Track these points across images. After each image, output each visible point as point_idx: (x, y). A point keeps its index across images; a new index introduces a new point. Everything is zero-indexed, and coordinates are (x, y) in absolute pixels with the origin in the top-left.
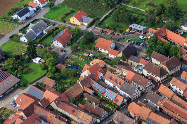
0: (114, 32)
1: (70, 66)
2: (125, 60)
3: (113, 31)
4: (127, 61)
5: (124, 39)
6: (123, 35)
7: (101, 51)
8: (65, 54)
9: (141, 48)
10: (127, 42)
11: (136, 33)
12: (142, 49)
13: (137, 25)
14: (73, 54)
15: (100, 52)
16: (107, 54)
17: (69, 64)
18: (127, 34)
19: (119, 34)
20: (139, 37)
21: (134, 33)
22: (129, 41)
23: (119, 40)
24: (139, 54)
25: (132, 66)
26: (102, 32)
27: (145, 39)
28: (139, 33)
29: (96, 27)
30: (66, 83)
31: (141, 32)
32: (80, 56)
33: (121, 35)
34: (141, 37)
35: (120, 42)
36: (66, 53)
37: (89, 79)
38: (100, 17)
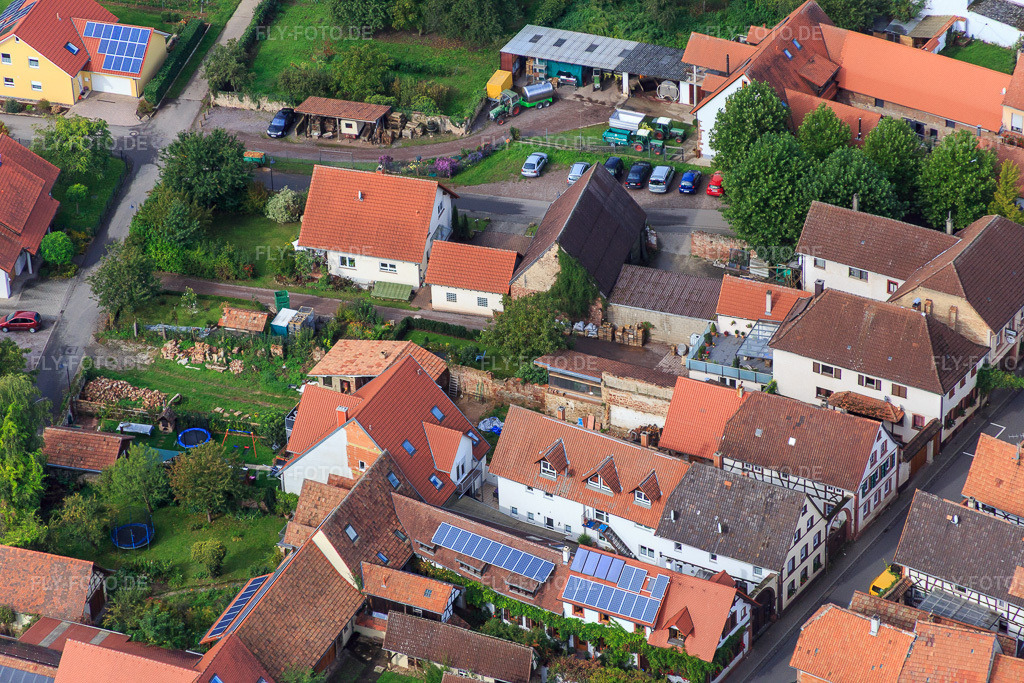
0: (396, 116)
1: (146, 428)
2: (585, 315)
3: (382, 111)
4: (605, 319)
5: (496, 157)
6: (471, 128)
7: (347, 273)
8: (56, 349)
9: (662, 205)
10: (528, 173)
11: (570, 95)
12: (680, 212)
13: (559, 33)
14: (126, 339)
15: (341, 284)
16: (413, 294)
17: (128, 417)
18: (503, 117)
19: (435, 128)
20: (613, 123)
21: (555, 98)
22: (545, 167)
23: (456, 171)
24: (668, 248)
25: (655, 350)
26: (286, 130)
27: (665, 134)
28: (599, 96)
29: (223, 100)
30: (172, 571)
31: (608, 80)
32: (192, 338)
33: (460, 131)
34: (629, 120)
35: (470, 182)
36: (55, 336)
37: (380, 497)
38: (212, 19)
